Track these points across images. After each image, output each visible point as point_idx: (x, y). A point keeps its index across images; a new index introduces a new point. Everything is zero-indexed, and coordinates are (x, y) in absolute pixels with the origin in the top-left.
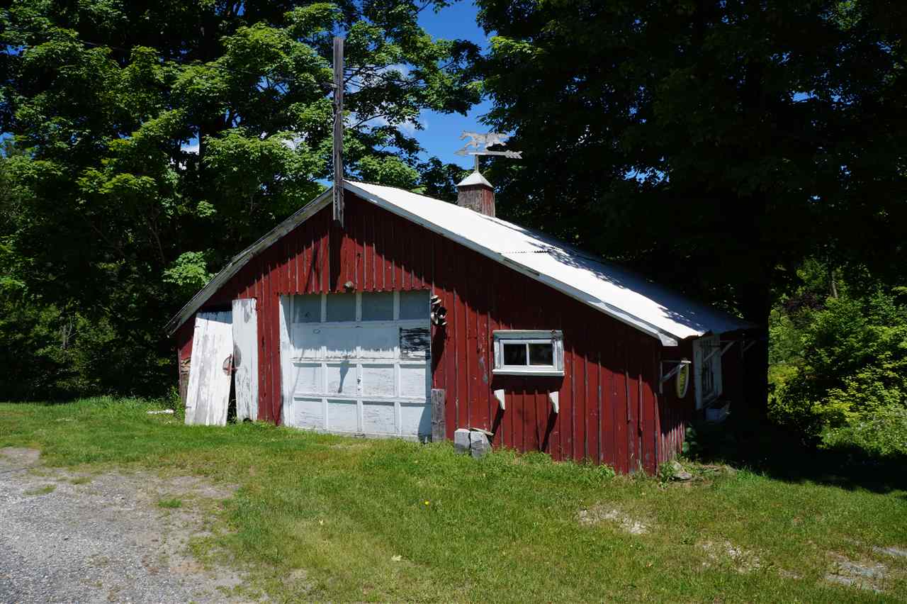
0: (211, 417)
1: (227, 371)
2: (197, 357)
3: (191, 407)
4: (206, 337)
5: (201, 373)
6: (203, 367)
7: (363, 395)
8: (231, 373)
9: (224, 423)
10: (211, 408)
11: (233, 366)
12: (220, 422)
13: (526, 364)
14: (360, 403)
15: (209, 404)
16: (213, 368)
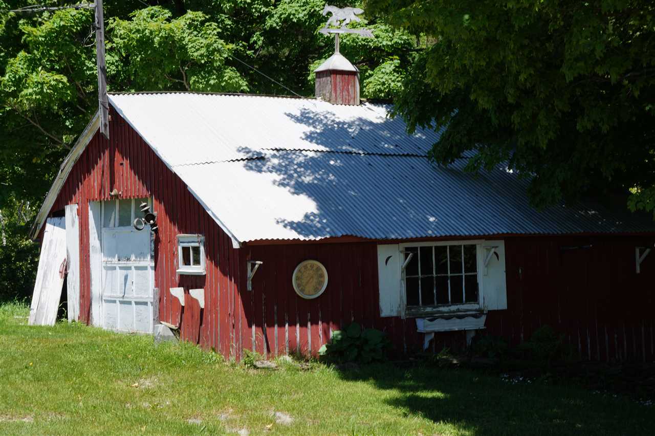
0: (46, 319)
1: (61, 274)
2: (43, 262)
3: (33, 309)
4: (51, 241)
5: (44, 277)
6: (46, 271)
7: (135, 296)
8: (63, 276)
9: (54, 323)
10: (47, 311)
11: (66, 270)
12: (51, 324)
13: (190, 265)
14: (133, 303)
15: (46, 307)
16: (53, 271)
